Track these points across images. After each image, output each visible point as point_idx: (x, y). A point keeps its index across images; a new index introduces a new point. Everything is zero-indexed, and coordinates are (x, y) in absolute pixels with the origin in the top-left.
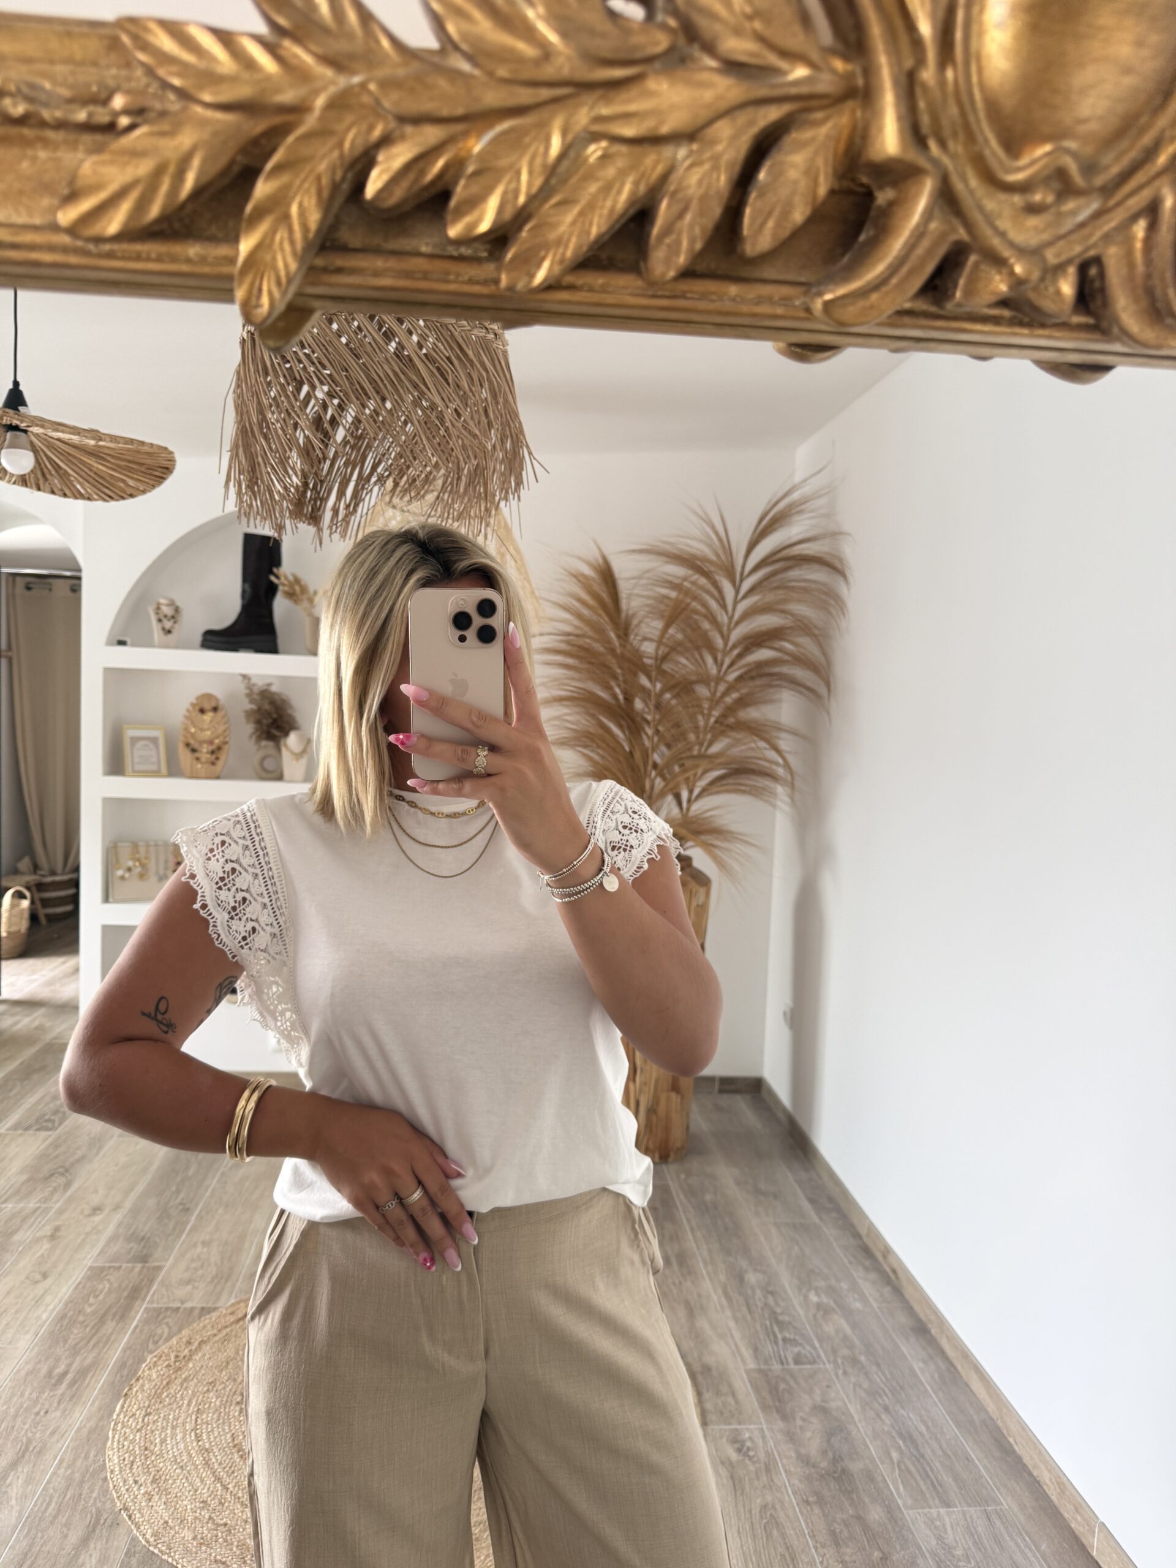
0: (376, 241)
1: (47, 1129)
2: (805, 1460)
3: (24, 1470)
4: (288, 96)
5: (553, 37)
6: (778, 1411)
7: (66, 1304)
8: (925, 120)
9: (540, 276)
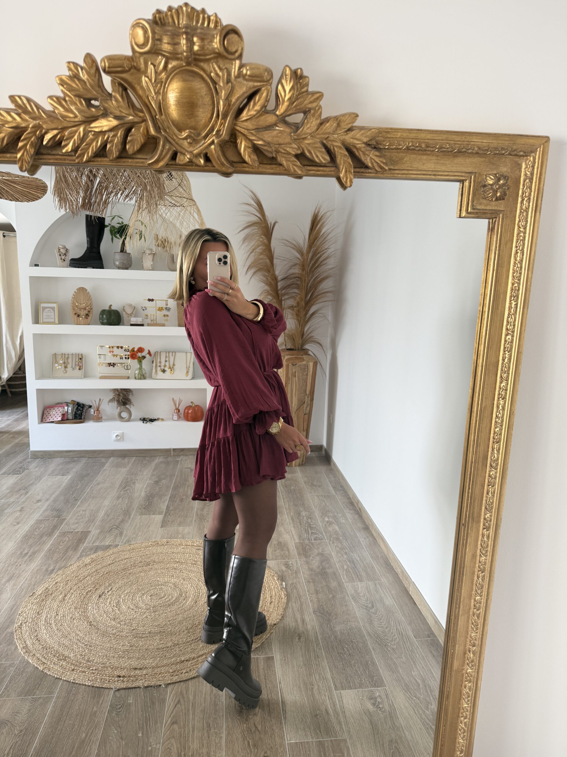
0: (49, 152)
1: (17, 474)
2: (311, 570)
3: (12, 583)
4: (23, 125)
5: (77, 113)
6: (304, 555)
7: (27, 532)
8: (161, 126)
9: (84, 160)
